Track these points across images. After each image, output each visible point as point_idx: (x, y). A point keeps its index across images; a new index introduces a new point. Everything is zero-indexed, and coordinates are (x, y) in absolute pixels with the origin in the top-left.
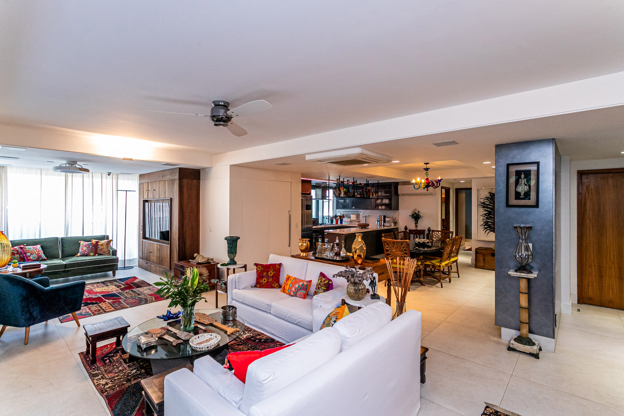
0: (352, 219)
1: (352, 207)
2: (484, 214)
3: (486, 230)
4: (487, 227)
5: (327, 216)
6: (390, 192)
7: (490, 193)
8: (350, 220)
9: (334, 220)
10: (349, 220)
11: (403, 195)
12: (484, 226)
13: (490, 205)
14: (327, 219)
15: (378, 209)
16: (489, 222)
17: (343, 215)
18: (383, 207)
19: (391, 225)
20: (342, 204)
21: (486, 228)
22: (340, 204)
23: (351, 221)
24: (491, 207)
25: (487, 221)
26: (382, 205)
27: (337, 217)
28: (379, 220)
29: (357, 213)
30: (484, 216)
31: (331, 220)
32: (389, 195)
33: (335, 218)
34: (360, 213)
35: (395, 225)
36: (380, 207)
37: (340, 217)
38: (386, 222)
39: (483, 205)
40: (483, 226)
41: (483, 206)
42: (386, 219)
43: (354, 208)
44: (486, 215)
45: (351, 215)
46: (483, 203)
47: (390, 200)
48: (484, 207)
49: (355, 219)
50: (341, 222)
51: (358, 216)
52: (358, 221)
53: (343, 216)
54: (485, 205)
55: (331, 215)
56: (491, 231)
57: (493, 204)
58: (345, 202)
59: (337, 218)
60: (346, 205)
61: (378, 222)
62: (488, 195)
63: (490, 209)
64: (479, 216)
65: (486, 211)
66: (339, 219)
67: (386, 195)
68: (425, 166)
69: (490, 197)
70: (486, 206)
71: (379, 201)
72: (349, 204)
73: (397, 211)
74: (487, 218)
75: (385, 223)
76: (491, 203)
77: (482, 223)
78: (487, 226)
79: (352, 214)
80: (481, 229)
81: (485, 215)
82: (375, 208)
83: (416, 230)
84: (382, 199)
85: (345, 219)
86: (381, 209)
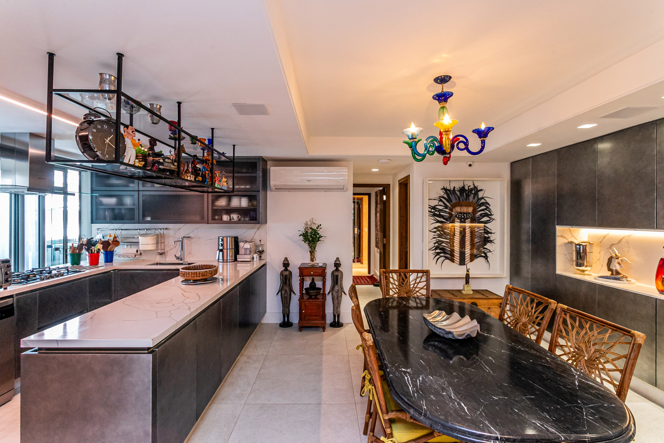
0: (141, 248)
1: (144, 216)
2: (435, 228)
3: (438, 257)
4: (439, 251)
5: (60, 241)
6: (252, 180)
7: (444, 189)
8: (137, 251)
9: (85, 254)
10: (133, 250)
11: (279, 189)
12: (436, 249)
13: (445, 212)
14: (57, 252)
15: (221, 221)
16: (443, 242)
17: (115, 237)
18: (235, 217)
19: (253, 258)
20: (113, 210)
21: (438, 254)
22: (105, 210)
23: (139, 253)
24: (445, 216)
25: (440, 241)
26: (229, 211)
27: (94, 245)
28: (221, 248)
29: (157, 232)
30: (434, 232)
31: (73, 255)
32: (248, 187)
33: (87, 250)
34: (165, 232)
35: (260, 257)
36: (225, 218)
37: (106, 244)
38: (241, 251)
39: (433, 210)
40: (433, 250)
41: (432, 212)
42: (241, 244)
43: (149, 219)
44: (439, 231)
45: (140, 238)
46: (434, 208)
47: (252, 198)
48: (435, 215)
49: (152, 247)
50: (109, 258)
51: (160, 239)
52: (159, 251)
53: (116, 242)
54: (436, 211)
55: (73, 236)
56: (447, 258)
57: (449, 210)
58: (120, 203)
59: (94, 249)
60: (123, 211)
61: (221, 253)
62: (442, 193)
63: (444, 219)
64: (427, 232)
65: (438, 221)
66: (102, 251)
67: (242, 187)
68: (438, 89)
69: (445, 196)
70: (438, 213)
71: (222, 202)
72: (133, 209)
73: (264, 226)
74: (440, 236)
75: (238, 254)
76: (446, 207)
77: (432, 245)
78: (440, 249)
79: (143, 235)
80: (430, 255)
81: (435, 230)
82: (213, 219)
83: (313, 267)
84: (230, 199)
85: (118, 250)
86: (230, 222)
